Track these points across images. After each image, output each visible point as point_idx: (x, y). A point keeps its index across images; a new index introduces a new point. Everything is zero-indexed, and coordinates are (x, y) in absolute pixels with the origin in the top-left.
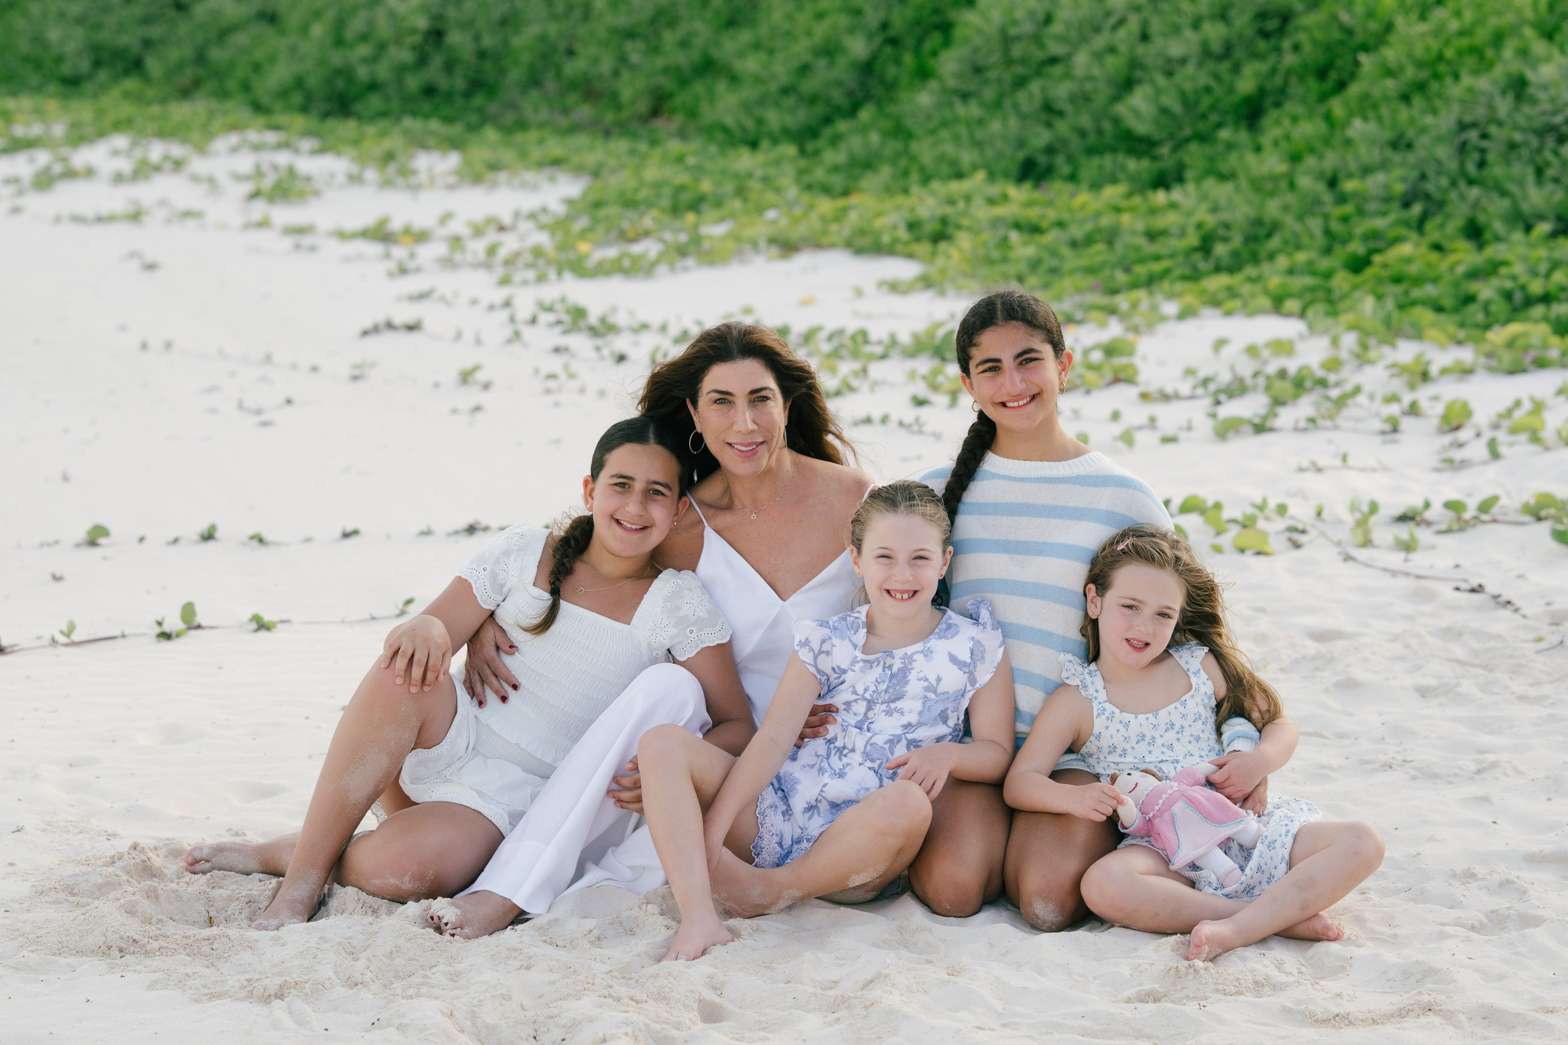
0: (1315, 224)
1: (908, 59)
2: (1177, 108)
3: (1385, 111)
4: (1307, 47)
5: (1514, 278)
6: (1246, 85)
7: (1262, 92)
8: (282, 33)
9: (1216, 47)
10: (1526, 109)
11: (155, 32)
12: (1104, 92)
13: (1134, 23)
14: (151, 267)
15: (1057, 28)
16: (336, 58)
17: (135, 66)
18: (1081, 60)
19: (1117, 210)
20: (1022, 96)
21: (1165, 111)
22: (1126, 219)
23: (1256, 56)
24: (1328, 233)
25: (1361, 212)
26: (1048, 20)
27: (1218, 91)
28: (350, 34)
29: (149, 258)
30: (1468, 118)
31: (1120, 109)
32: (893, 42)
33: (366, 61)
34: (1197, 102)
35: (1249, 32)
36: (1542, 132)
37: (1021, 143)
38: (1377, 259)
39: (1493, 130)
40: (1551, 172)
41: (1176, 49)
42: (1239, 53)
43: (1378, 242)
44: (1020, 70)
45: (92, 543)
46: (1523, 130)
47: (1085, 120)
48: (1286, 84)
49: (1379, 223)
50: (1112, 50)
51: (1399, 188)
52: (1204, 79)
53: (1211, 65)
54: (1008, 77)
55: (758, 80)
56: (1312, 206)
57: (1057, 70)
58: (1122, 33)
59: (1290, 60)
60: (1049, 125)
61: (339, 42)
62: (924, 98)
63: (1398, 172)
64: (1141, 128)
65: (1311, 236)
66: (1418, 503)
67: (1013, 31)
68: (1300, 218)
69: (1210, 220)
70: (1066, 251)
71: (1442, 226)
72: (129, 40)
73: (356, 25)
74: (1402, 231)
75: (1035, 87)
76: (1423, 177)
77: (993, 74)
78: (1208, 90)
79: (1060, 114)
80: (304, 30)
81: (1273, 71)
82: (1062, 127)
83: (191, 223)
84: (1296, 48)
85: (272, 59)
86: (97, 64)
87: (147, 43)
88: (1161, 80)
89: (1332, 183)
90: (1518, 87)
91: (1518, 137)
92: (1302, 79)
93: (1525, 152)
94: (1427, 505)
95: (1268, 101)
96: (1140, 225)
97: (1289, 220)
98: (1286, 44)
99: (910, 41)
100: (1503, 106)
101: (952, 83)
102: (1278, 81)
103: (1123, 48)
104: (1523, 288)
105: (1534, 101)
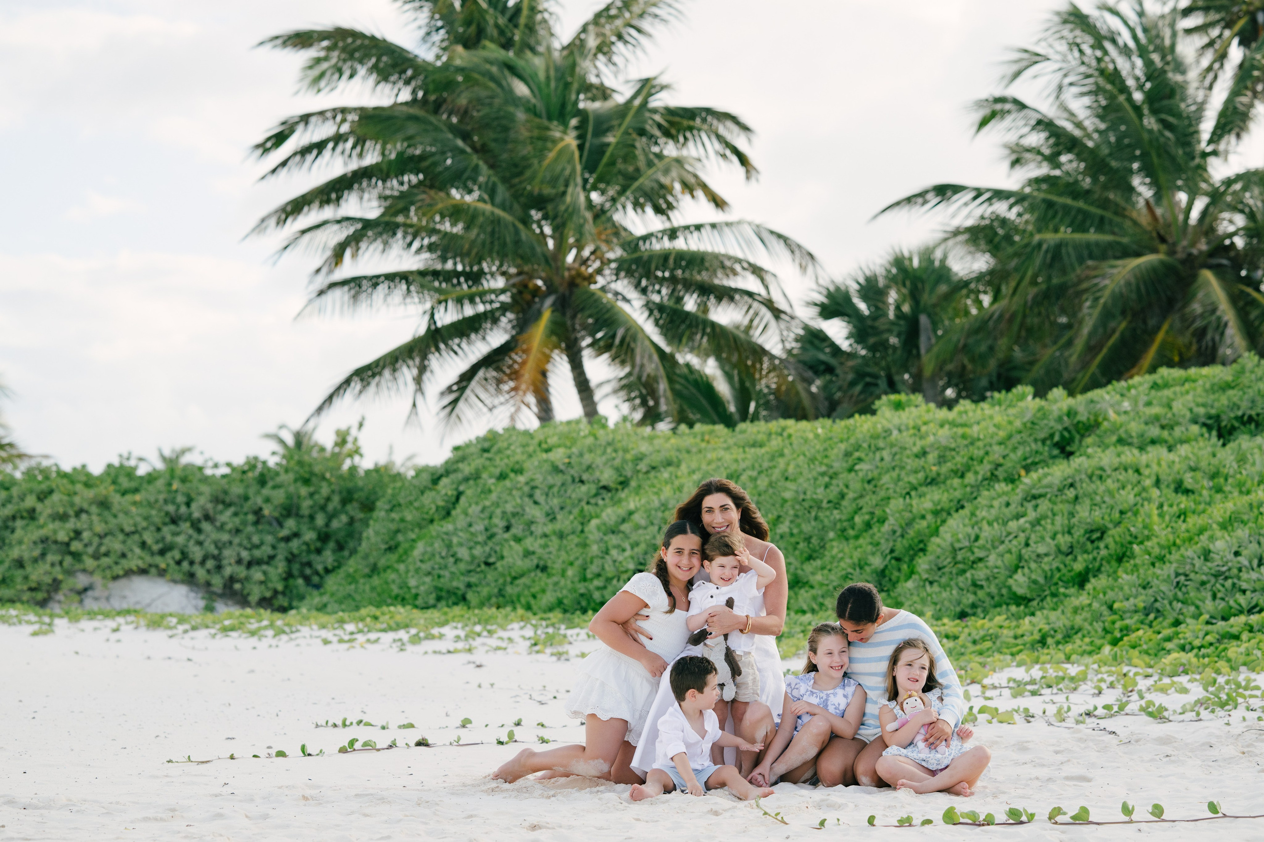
0: (1098, 626)
1: (905, 567)
2: (1041, 580)
3: (1141, 571)
4: (1112, 545)
5: (1185, 638)
6: (1079, 566)
7: (1087, 570)
8: (549, 575)
9: (1064, 548)
10: (1209, 564)
11: (473, 579)
12: (1004, 573)
13: (1022, 537)
14: (479, 666)
15: (981, 542)
16: (581, 588)
17: (460, 599)
18: (993, 559)
19: (1001, 627)
20: (961, 579)
21: (1035, 582)
22: (1005, 632)
23: (1086, 552)
24: (1104, 629)
25: (1122, 619)
26: (977, 538)
27: (1064, 571)
28: (589, 576)
29: (478, 663)
30: (1181, 571)
31: (1011, 582)
32: (898, 559)
33: (598, 588)
34: (1052, 576)
35: (1082, 540)
36: (1216, 576)
37: (959, 603)
38: (1125, 639)
39: (1192, 576)
40: (1219, 595)
41: (1041, 549)
42: (1077, 551)
43: (1126, 630)
44: (961, 566)
45: (464, 726)
46: (1206, 574)
47: (993, 589)
48: (1101, 565)
49: (1128, 622)
50: (1009, 552)
51: (1141, 605)
52: (1055, 565)
53: (1061, 557)
54: (954, 571)
55: (822, 585)
56: (1098, 617)
57: (980, 565)
58: (1015, 542)
59: (1104, 552)
60: (975, 594)
61: (584, 579)
62: (910, 584)
63: (1143, 597)
64: (1020, 591)
65: (1096, 631)
66: (1091, 708)
67: (957, 545)
68: (1091, 624)
69: (1046, 628)
70: (969, 645)
71: (1161, 623)
72: (459, 584)
73: (593, 569)
74: (1139, 626)
75: (968, 575)
76: (1156, 600)
77: (946, 570)
78: (1059, 570)
79: (982, 587)
80: (563, 573)
81: (1095, 559)
82: (981, 594)
83: (499, 652)
84: (1107, 547)
85: (543, 591)
86: (439, 599)
87: (469, 586)
88: (1033, 565)
89: (1111, 608)
90: (1206, 555)
91: (1204, 578)
92: (1109, 562)
93: (1208, 586)
94: (1096, 708)
95: (1090, 575)
96: (1011, 633)
97: (1086, 626)
98: (1102, 545)
99: (907, 559)
100: (1198, 563)
101: (925, 576)
102: (1097, 564)
103: (1014, 550)
104: (1190, 643)
105: (1212, 560)
